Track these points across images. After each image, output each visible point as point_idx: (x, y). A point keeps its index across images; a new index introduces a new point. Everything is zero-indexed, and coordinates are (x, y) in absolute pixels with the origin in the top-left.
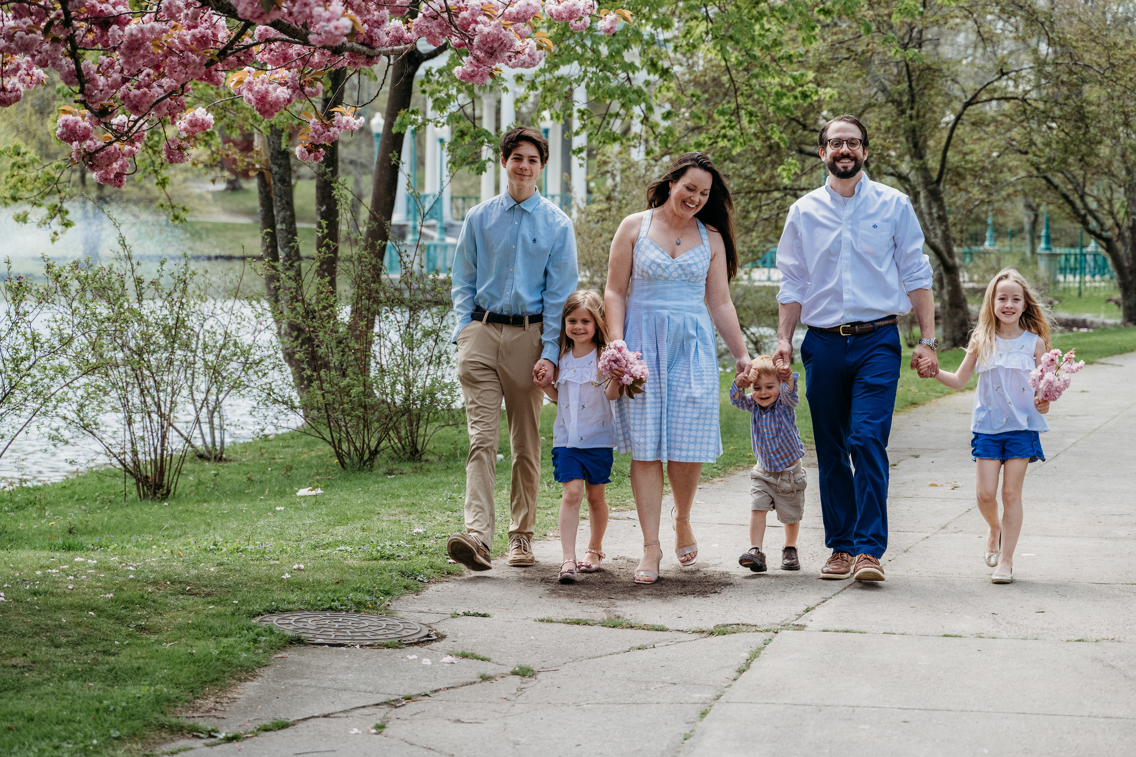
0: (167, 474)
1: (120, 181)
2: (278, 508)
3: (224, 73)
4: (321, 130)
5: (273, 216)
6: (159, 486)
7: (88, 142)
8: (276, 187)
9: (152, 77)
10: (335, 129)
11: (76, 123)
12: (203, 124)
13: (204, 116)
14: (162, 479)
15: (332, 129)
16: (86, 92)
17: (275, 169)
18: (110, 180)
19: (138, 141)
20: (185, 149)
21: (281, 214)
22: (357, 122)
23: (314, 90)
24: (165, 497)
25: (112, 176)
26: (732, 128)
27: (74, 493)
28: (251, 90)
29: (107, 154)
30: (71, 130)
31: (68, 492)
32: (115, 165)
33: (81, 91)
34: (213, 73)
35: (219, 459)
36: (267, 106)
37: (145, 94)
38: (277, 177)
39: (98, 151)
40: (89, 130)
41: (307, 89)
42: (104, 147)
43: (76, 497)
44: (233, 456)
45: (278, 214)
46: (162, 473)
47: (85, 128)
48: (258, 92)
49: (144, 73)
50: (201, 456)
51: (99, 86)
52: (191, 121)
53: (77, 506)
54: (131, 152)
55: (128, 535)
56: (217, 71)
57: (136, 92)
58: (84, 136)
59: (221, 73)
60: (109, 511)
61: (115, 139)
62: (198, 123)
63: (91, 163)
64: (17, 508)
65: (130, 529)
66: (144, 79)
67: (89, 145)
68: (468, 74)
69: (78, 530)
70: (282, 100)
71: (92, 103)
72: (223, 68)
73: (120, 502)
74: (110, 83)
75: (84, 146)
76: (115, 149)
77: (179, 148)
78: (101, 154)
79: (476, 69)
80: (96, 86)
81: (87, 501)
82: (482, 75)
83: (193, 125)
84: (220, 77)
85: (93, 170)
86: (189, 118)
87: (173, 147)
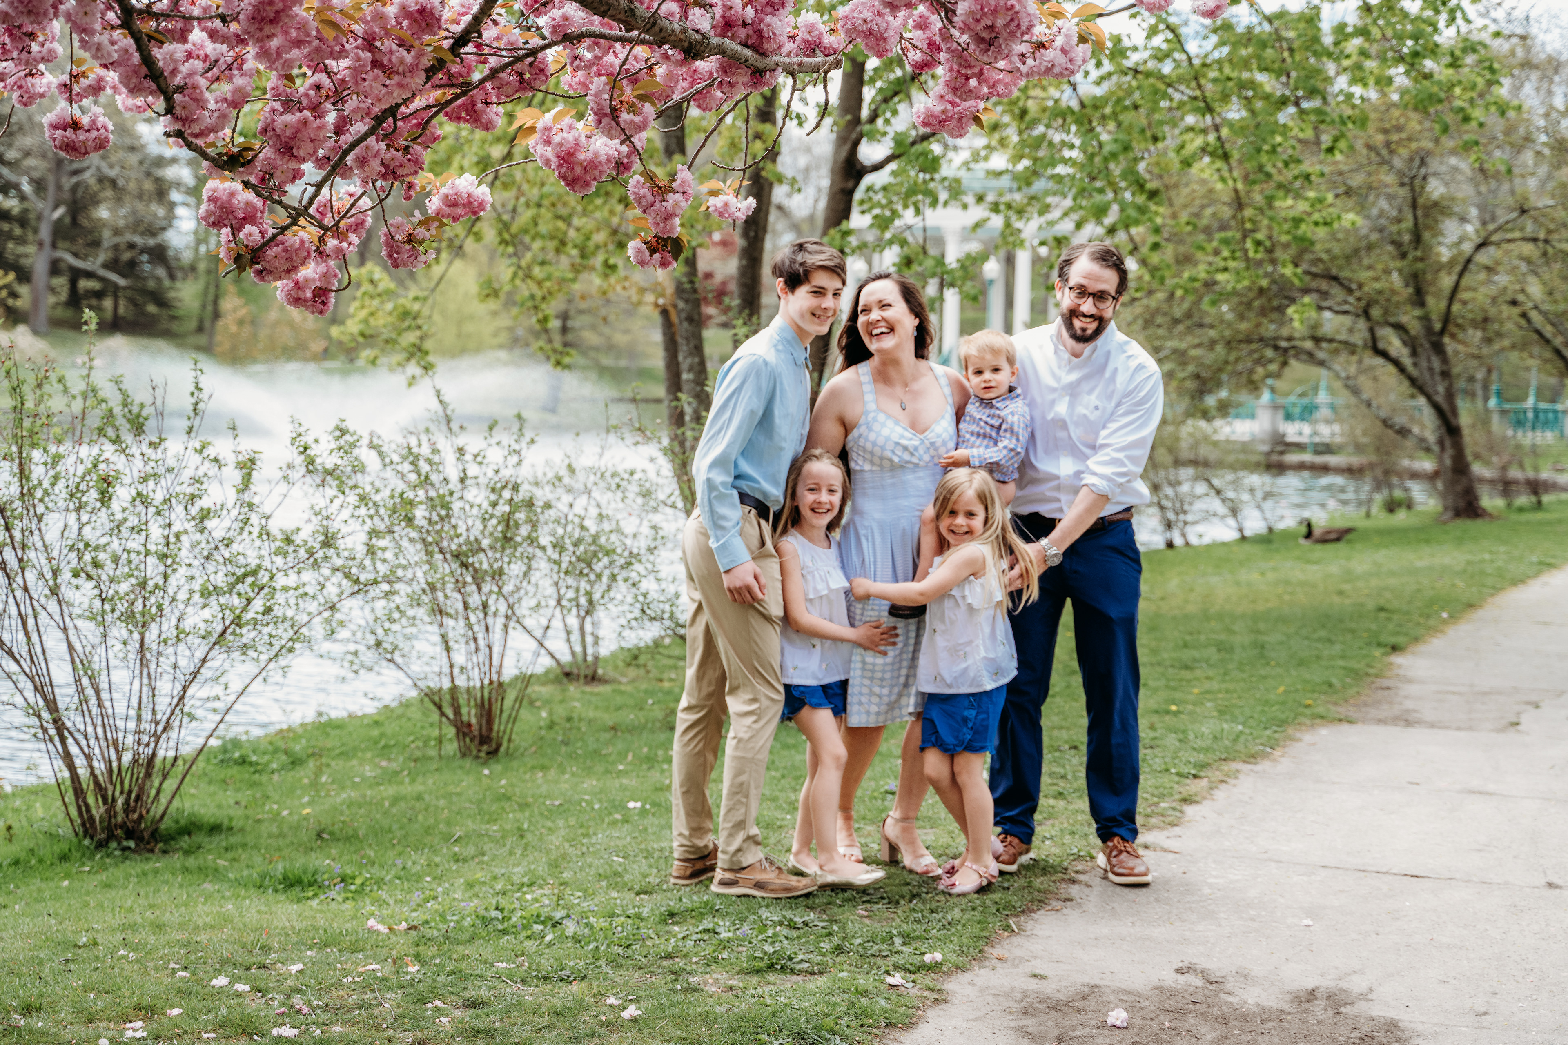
0: (497, 721)
1: (324, 303)
2: (631, 805)
3: (501, 109)
4: (650, 198)
5: (678, 364)
6: (484, 739)
7: (249, 228)
8: (683, 328)
10: (678, 196)
11: (232, 194)
12: (470, 203)
13: (472, 189)
14: (490, 729)
15: (671, 197)
16: (178, 111)
17: (681, 304)
18: (306, 301)
20: (421, 243)
21: (689, 361)
22: (743, 206)
23: (637, 119)
24: (493, 753)
25: (309, 294)
26: (1234, 259)
27: (382, 735)
28: (548, 142)
29: (286, 250)
30: (222, 207)
31: (375, 733)
32: (305, 271)
33: (169, 110)
34: (479, 106)
35: (593, 678)
36: (578, 170)
37: (305, 123)
38: (683, 315)
39: (267, 244)
40: (254, 207)
41: (625, 116)
42: (274, 236)
43: (383, 743)
44: (611, 673)
45: (685, 361)
46: (490, 722)
47: (248, 204)
48: (561, 145)
50: (567, 675)
51: (207, 101)
52: (447, 196)
53: (377, 760)
54: (339, 251)
55: (399, 848)
56: (487, 104)
57: (289, 118)
58: (244, 218)
59: (494, 108)
60: (407, 780)
61: (289, 221)
62: (461, 201)
63: (259, 267)
64: (293, 763)
65: (405, 837)
66: (307, 95)
67: (250, 233)
68: (936, 117)
69: (331, 834)
70: (603, 158)
71: (197, 136)
72: (498, 98)
73: (431, 758)
74: (229, 96)
75: (241, 235)
76: (302, 242)
77: (410, 239)
78: (275, 250)
79: (949, 107)
80: (200, 103)
81: (395, 750)
82: (960, 119)
83: (452, 202)
84: (492, 115)
85: (262, 279)
86: (444, 190)
87: (398, 237)
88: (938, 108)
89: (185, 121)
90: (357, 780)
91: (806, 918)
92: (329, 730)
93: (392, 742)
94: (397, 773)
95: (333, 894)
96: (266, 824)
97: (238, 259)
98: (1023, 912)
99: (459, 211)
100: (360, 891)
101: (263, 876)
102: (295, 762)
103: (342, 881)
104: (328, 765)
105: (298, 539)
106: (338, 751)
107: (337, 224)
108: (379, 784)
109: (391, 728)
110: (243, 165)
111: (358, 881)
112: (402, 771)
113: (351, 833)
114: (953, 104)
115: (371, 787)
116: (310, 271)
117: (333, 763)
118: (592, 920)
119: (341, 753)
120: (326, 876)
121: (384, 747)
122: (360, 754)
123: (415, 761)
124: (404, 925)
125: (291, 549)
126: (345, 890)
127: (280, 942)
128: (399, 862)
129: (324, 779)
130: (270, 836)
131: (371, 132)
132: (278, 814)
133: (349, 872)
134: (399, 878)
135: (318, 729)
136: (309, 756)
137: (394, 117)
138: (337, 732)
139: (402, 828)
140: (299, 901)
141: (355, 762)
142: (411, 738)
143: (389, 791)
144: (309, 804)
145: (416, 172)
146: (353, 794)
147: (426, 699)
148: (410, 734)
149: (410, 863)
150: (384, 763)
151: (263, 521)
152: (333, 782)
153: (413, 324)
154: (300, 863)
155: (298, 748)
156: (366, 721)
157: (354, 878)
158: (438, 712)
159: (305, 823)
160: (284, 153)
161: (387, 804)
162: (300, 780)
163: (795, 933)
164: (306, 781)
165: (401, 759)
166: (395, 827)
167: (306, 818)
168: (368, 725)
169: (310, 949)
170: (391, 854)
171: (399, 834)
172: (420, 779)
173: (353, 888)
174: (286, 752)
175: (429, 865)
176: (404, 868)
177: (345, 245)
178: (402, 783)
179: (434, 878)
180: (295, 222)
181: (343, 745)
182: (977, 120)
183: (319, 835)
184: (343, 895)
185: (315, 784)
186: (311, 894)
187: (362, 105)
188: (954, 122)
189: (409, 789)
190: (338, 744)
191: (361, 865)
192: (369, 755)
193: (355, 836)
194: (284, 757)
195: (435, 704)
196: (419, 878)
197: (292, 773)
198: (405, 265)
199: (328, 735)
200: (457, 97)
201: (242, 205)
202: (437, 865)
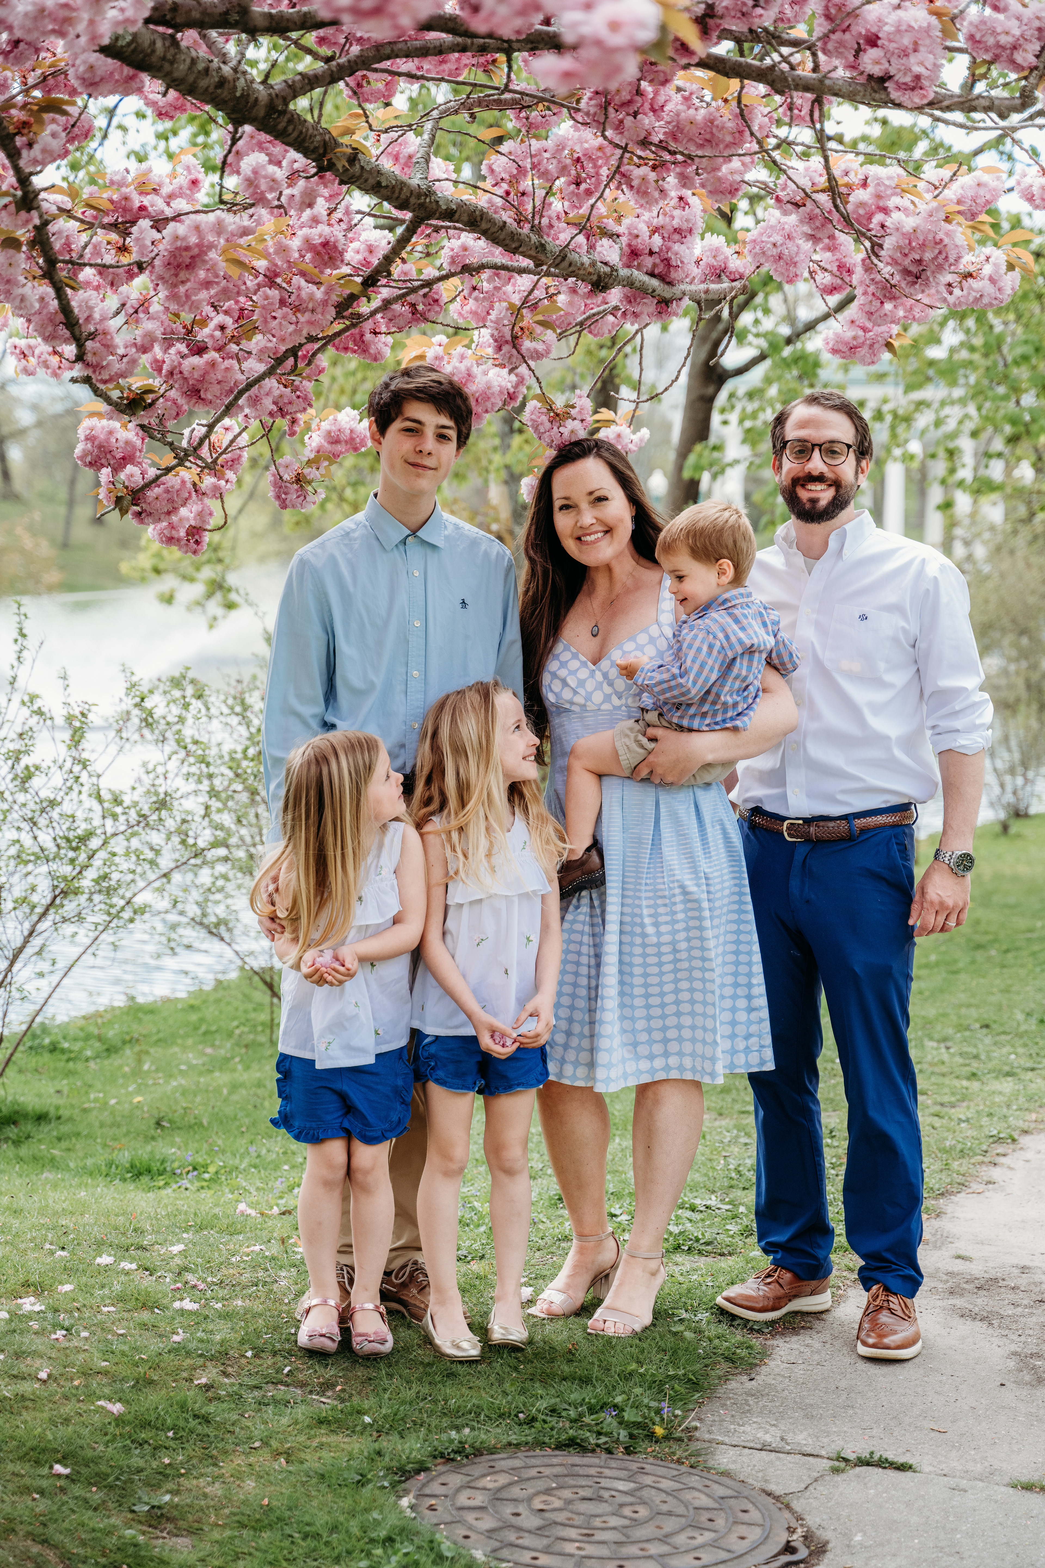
1: (197, 543)
3: (389, 339)
7: (130, 469)
9: (229, 332)
11: (111, 433)
12: (352, 439)
13: (354, 424)
16: (88, 357)
18: (179, 540)
19: (231, 468)
20: (309, 483)
22: (635, 438)
25: (182, 533)
27: (202, 1020)
29: (167, 491)
30: (100, 447)
31: (194, 1017)
32: (184, 512)
33: (80, 357)
34: (368, 336)
37: (213, 364)
39: (148, 485)
40: (134, 447)
42: (158, 477)
43: (203, 1028)
47: (127, 443)
49: (212, 325)
51: (117, 346)
52: (329, 432)
53: (200, 1047)
54: (216, 488)
55: (248, 1137)
56: (375, 333)
57: (196, 360)
58: (123, 458)
59: (382, 338)
60: (240, 1067)
61: (175, 462)
62: (343, 437)
63: (138, 509)
64: (108, 1050)
65: (254, 1124)
66: (212, 336)
67: (131, 474)
68: (847, 343)
69: (170, 1121)
70: (496, 389)
71: (105, 382)
72: (388, 327)
73: (261, 1045)
74: (139, 340)
75: (122, 476)
76: (183, 482)
77: (299, 479)
78: (157, 491)
79: (861, 333)
80: (109, 348)
81: (218, 1036)
82: (871, 346)
83: (334, 439)
84: (380, 345)
85: (142, 521)
86: (325, 426)
87: (286, 477)
88: (849, 334)
89: (97, 367)
90: (183, 1067)
91: (709, 1203)
92: (140, 1015)
93: (214, 1028)
94: (227, 1060)
95: (185, 1183)
96: (95, 1113)
97: (118, 500)
98: (942, 1194)
99: (340, 448)
100: (214, 1180)
101: (110, 1164)
102: (111, 1050)
103: (195, 1169)
104: (147, 1053)
105: (127, 800)
106: (155, 1038)
107: (215, 461)
108: (210, 1071)
109: (210, 1012)
110: (145, 408)
111: (212, 1169)
112: (233, 1058)
113: (193, 1121)
114: (865, 329)
115: (201, 1074)
116: (187, 514)
117: (152, 1051)
118: (476, 1204)
119: (159, 1040)
120: (176, 1165)
121: (205, 1033)
122: (179, 1041)
123: (246, 1046)
124: (276, 1210)
125: (119, 810)
126: (199, 1178)
127: (152, 1225)
128: (252, 1149)
129: (146, 1067)
130: (102, 1125)
131: (270, 372)
132: (106, 1103)
133: (200, 1160)
134: (255, 1167)
135: (128, 1013)
136: (124, 1042)
137: (296, 357)
138: (149, 1017)
139: (248, 1116)
140: (150, 1189)
141: (176, 1049)
142: (235, 1023)
143: (221, 1078)
144: (138, 1091)
145: (305, 409)
146: (183, 1082)
147: (256, 978)
148: (234, 1018)
149: (264, 1151)
150: (209, 1051)
151: (94, 780)
152: (157, 1070)
153: (214, 556)
154: (144, 1152)
155: (111, 1034)
156: (180, 1006)
157: (206, 1166)
158: (269, 992)
159: (139, 1113)
160: (191, 396)
161: (225, 1091)
162: (120, 1067)
163: (696, 1216)
164: (126, 1069)
165: (228, 1045)
166: (240, 1114)
167: (139, 1106)
168: (183, 1010)
169: (186, 1231)
170: (243, 1142)
171: (247, 1121)
172: (255, 1066)
173: (207, 1176)
174: (100, 1038)
175: (285, 1153)
176: (259, 1156)
177: (223, 483)
178: (234, 1070)
179: (293, 1167)
180: (181, 464)
181: (159, 1032)
182: (889, 346)
183: (158, 1124)
184: (198, 1184)
185: (137, 1072)
186: (162, 1183)
187: (270, 345)
188: (866, 348)
189: (246, 1076)
190: (154, 1030)
191: (211, 1152)
192: (190, 1042)
193: (201, 1125)
194: (97, 1044)
195: (265, 983)
196: (277, 1168)
197: (106, 1062)
198: (293, 506)
199: (140, 1020)
200: (347, 329)
201: (121, 444)
202: (294, 1153)
